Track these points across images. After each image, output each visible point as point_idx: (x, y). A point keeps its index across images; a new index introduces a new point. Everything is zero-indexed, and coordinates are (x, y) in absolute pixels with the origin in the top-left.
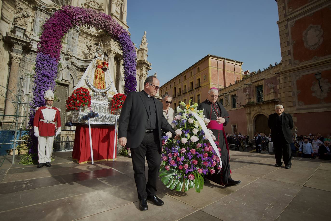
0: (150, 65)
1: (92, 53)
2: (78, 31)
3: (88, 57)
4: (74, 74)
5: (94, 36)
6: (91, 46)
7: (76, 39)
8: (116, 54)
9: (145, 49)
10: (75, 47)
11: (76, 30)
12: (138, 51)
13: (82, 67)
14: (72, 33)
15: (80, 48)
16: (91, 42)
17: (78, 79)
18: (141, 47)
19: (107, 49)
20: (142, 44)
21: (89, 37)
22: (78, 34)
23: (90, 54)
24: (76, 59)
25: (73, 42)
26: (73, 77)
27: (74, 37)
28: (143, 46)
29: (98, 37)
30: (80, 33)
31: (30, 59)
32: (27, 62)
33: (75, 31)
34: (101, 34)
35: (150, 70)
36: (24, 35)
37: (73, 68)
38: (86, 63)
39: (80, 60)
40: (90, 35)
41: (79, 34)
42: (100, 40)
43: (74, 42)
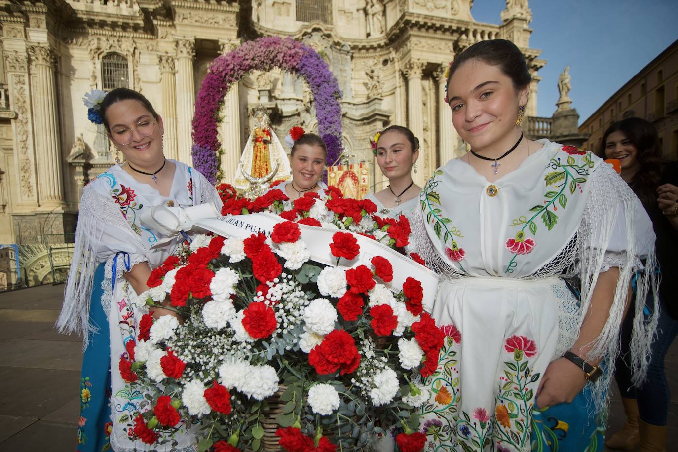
0: (536, 57)
1: (377, 84)
2: (348, 52)
3: (371, 95)
4: (351, 134)
5: (380, 46)
6: (372, 71)
7: (347, 68)
8: (424, 67)
9: (519, 16)
10: (348, 84)
11: (344, 52)
12: (498, 30)
13: (361, 118)
14: (339, 61)
15: (357, 81)
16: (375, 61)
17: (358, 141)
18: (506, 17)
19: (404, 64)
20: (507, 8)
21: (371, 53)
22: (349, 57)
23: (373, 87)
24: (352, 105)
25: (342, 76)
26: (349, 140)
27: (342, 67)
28: (511, 11)
29: (386, 45)
30: (353, 53)
31: (285, 131)
32: (282, 135)
33: (343, 55)
34: (390, 36)
35: (541, 67)
36: (271, 97)
37: (347, 125)
38: (369, 107)
39: (358, 105)
40: (372, 48)
41: (352, 57)
42: (391, 49)
43: (345, 75)
